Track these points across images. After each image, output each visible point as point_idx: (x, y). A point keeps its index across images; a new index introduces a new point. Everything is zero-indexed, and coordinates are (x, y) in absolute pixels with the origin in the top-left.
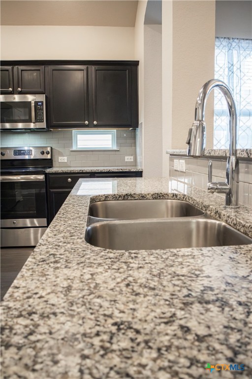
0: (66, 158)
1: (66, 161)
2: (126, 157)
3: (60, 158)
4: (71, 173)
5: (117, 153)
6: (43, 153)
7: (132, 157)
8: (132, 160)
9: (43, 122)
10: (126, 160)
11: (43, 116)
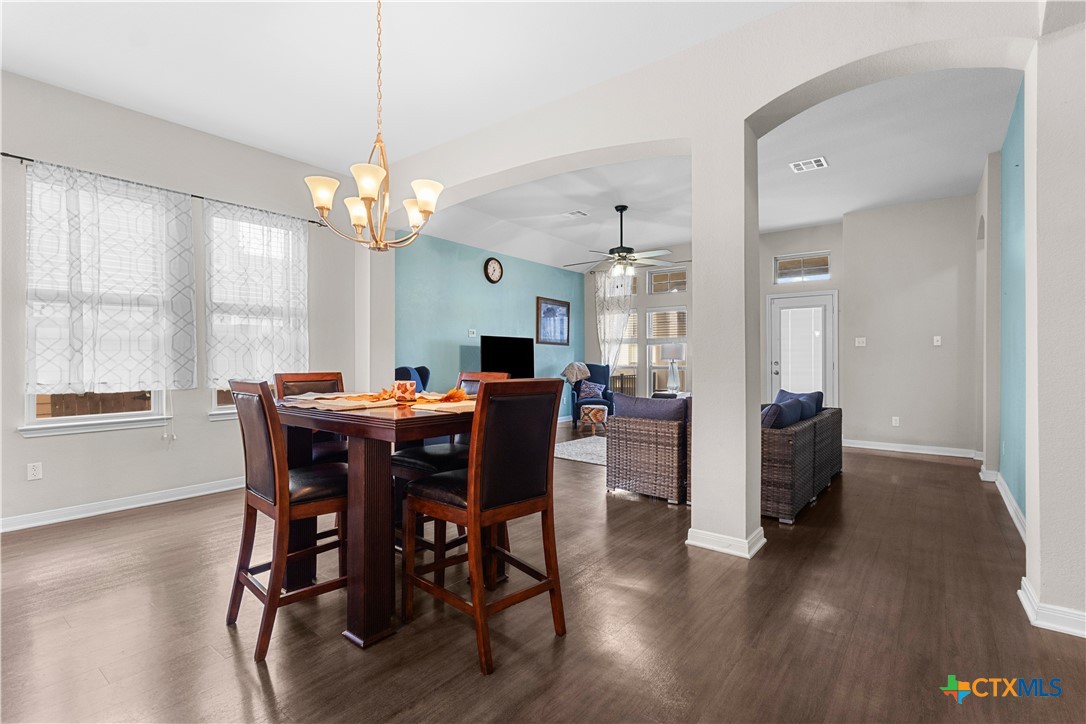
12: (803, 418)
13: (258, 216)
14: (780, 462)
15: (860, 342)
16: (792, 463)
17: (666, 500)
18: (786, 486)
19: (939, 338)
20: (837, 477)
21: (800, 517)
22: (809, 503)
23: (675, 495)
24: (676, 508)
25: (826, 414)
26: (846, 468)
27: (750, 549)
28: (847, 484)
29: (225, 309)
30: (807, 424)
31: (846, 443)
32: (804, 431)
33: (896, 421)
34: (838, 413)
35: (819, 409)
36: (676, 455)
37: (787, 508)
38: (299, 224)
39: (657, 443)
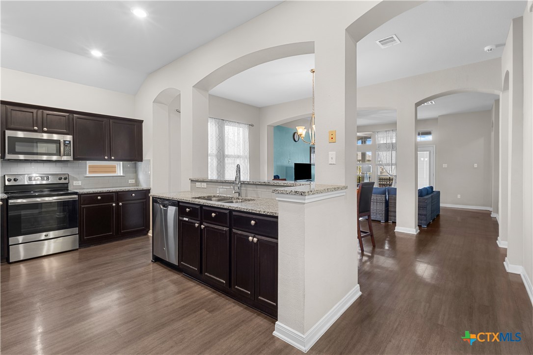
0: (80, 182)
1: (80, 184)
2: (130, 180)
3: (74, 182)
4: (100, 193)
5: (123, 177)
6: (60, 179)
7: (134, 180)
8: (134, 182)
9: (70, 156)
10: (129, 182)
11: (70, 152)
12: (427, 194)
13: (237, 124)
14: (422, 207)
15: (445, 166)
16: (426, 208)
17: (380, 221)
18: (424, 215)
19: (476, 165)
20: (438, 216)
21: (428, 225)
22: (430, 222)
23: (384, 219)
24: (384, 224)
25: (435, 193)
26: (441, 213)
27: (416, 231)
28: (441, 218)
29: (228, 156)
30: (430, 196)
31: (441, 205)
32: (429, 198)
33: (459, 196)
34: (439, 193)
35: (433, 192)
36: (384, 206)
37: (425, 222)
38: (247, 126)
39: (377, 202)
